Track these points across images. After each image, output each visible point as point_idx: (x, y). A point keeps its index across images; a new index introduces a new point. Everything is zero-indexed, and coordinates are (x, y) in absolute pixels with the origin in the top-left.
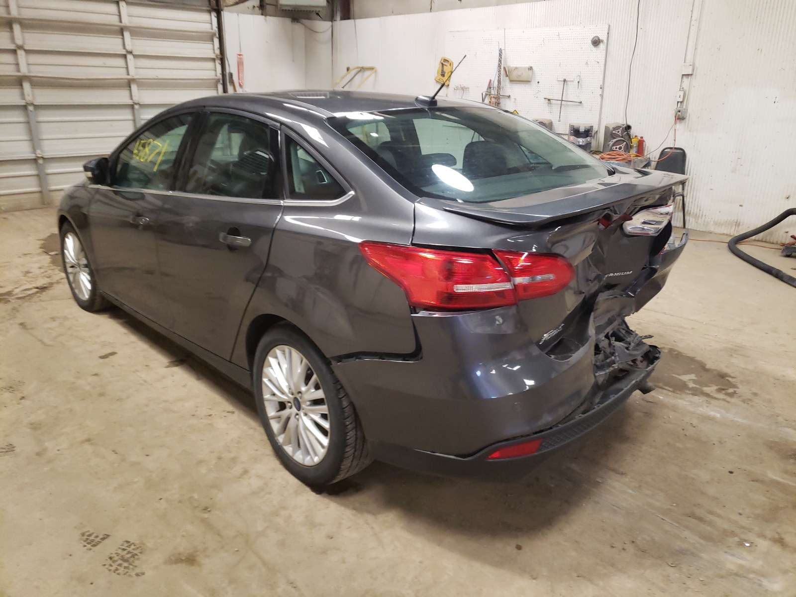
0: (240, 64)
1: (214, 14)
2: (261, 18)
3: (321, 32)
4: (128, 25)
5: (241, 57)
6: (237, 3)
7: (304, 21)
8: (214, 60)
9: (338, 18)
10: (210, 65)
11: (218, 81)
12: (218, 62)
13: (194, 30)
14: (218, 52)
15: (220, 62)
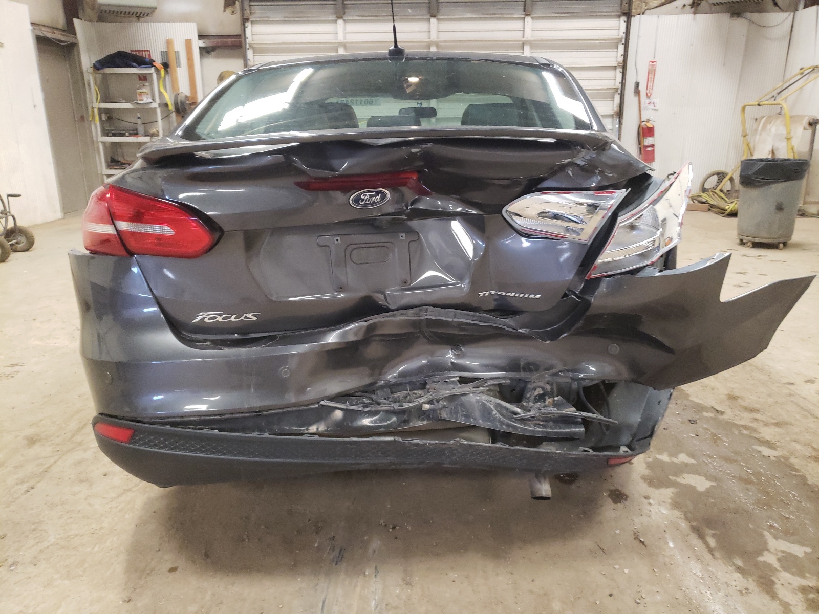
0: (652, 72)
1: (623, 19)
2: (690, 17)
3: (772, 27)
4: (530, 38)
5: (654, 63)
6: (662, 4)
7: (748, 15)
8: (615, 68)
9: (801, 5)
10: (610, 74)
11: (617, 90)
12: (620, 70)
13: (597, 38)
14: (621, 59)
15: (621, 70)
